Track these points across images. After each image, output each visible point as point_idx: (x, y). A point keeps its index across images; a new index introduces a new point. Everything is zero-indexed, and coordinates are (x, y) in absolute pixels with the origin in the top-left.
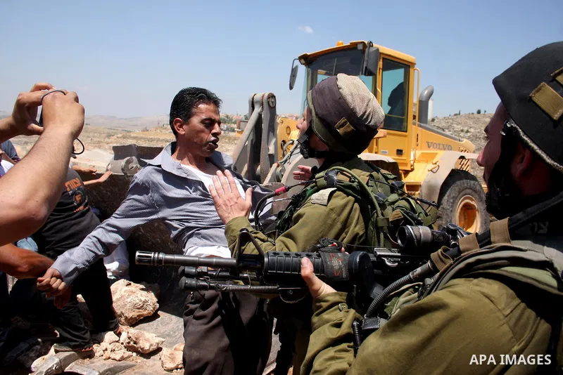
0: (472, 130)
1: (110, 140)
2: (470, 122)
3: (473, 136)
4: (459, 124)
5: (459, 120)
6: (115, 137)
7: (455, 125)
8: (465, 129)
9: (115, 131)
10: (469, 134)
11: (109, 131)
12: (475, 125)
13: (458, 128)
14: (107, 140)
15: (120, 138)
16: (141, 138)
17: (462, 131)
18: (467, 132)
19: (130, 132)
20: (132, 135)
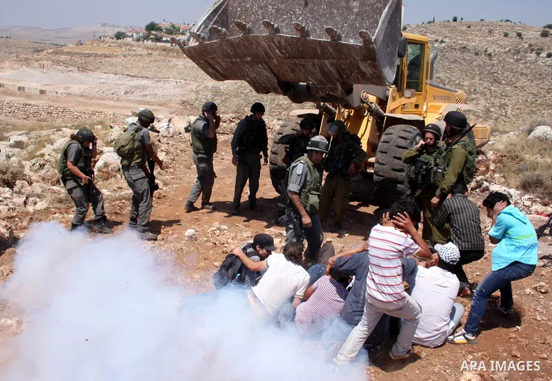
0: (447, 40)
1: (39, 57)
2: (445, 31)
3: (448, 46)
4: (434, 33)
5: (432, 28)
6: (44, 53)
8: (440, 39)
9: (42, 45)
10: (443, 45)
11: (35, 45)
12: (450, 35)
14: (35, 56)
15: (52, 53)
16: (76, 53)
17: (436, 41)
18: (442, 42)
19: (62, 46)
20: (65, 50)
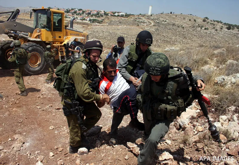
0: (167, 21)
2: (167, 17)
3: (168, 23)
4: (163, 18)
5: (162, 16)
7: (161, 18)
8: (165, 20)
10: (166, 22)
12: (169, 19)
13: (162, 19)
17: (163, 21)
